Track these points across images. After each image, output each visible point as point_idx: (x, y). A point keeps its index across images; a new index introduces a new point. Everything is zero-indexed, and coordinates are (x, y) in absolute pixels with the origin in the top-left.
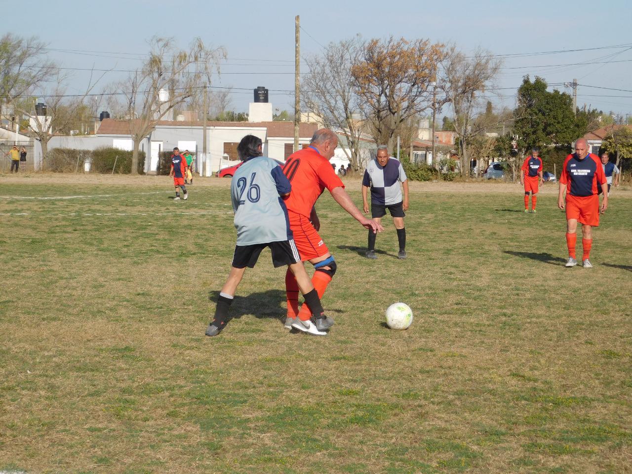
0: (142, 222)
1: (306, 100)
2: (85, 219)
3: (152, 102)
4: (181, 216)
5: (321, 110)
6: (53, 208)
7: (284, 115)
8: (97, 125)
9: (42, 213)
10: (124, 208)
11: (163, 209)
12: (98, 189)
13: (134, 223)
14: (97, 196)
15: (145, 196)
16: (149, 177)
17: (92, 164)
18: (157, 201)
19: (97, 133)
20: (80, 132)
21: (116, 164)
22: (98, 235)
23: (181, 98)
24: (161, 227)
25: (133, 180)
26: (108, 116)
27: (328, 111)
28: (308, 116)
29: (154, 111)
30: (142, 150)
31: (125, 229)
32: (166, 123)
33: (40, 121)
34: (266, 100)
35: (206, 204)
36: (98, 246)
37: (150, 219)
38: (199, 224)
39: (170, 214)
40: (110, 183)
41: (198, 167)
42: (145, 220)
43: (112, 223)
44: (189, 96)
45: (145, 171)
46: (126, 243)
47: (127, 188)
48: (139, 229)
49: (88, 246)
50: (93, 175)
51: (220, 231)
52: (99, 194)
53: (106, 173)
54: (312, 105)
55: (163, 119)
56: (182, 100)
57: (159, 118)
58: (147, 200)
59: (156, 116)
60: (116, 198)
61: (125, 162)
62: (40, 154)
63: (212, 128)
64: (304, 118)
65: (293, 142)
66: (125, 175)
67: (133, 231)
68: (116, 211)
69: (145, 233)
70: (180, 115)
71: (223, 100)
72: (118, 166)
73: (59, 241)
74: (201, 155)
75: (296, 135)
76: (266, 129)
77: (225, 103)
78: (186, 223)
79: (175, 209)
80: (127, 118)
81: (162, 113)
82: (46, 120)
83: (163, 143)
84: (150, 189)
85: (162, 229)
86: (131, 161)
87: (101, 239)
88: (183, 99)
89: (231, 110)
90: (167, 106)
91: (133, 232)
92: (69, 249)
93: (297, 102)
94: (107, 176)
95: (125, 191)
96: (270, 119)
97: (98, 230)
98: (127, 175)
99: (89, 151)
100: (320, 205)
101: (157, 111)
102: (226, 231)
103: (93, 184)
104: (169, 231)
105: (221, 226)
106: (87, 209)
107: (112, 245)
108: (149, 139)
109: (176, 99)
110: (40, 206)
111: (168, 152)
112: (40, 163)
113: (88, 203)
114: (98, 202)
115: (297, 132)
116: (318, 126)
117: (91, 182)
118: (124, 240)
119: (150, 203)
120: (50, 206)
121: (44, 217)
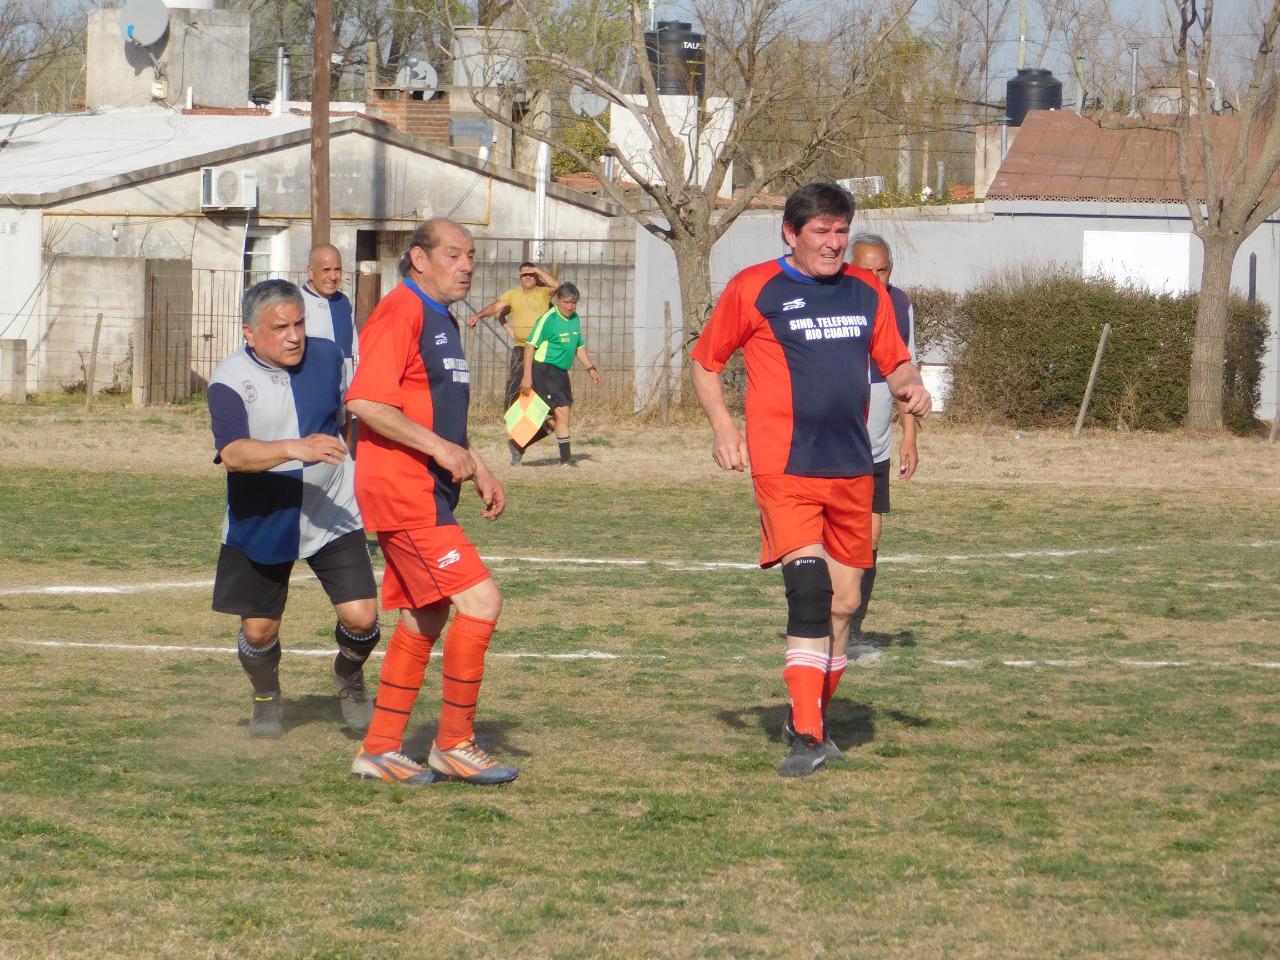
0: (1265, 708)
2: (944, 689)
6: (754, 623)
8: (992, 151)
9: (698, 651)
10: (1157, 628)
12: (999, 515)
13: (1224, 714)
14: (994, 557)
15: (1269, 556)
17: (956, 369)
19: (990, 196)
20: (892, 183)
21: (1099, 374)
22: (1017, 778)
25: (1200, 465)
26: (1052, 95)
30: (1246, 292)
31: (1173, 748)
33: (674, 124)
36: (1027, 846)
40: (1064, 483)
43: (1096, 713)
45: (1264, 412)
46: (1182, 831)
47: (1165, 509)
49: (967, 845)
50: (966, 436)
52: (1011, 545)
53: (1038, 425)
60: (1109, 566)
61: (1152, 362)
62: (667, 313)
66: (1150, 434)
67: (1221, 761)
68: (1112, 642)
72: (1110, 387)
73: (802, 816)
80: (1164, 105)
82: (703, 119)
86: (1186, 358)
87: (1039, 804)
91: (1217, 768)
92: (858, 855)
94: (1046, 440)
95: (1153, 528)
97: (1019, 753)
98: (1162, 439)
99: (942, 296)
103: (967, 486)
106: (950, 628)
107: (1106, 838)
110: (678, 611)
112: (666, 366)
113: (953, 598)
114: (1005, 593)
117: (957, 478)
118: (1173, 815)
120: (739, 612)
121: (709, 675)
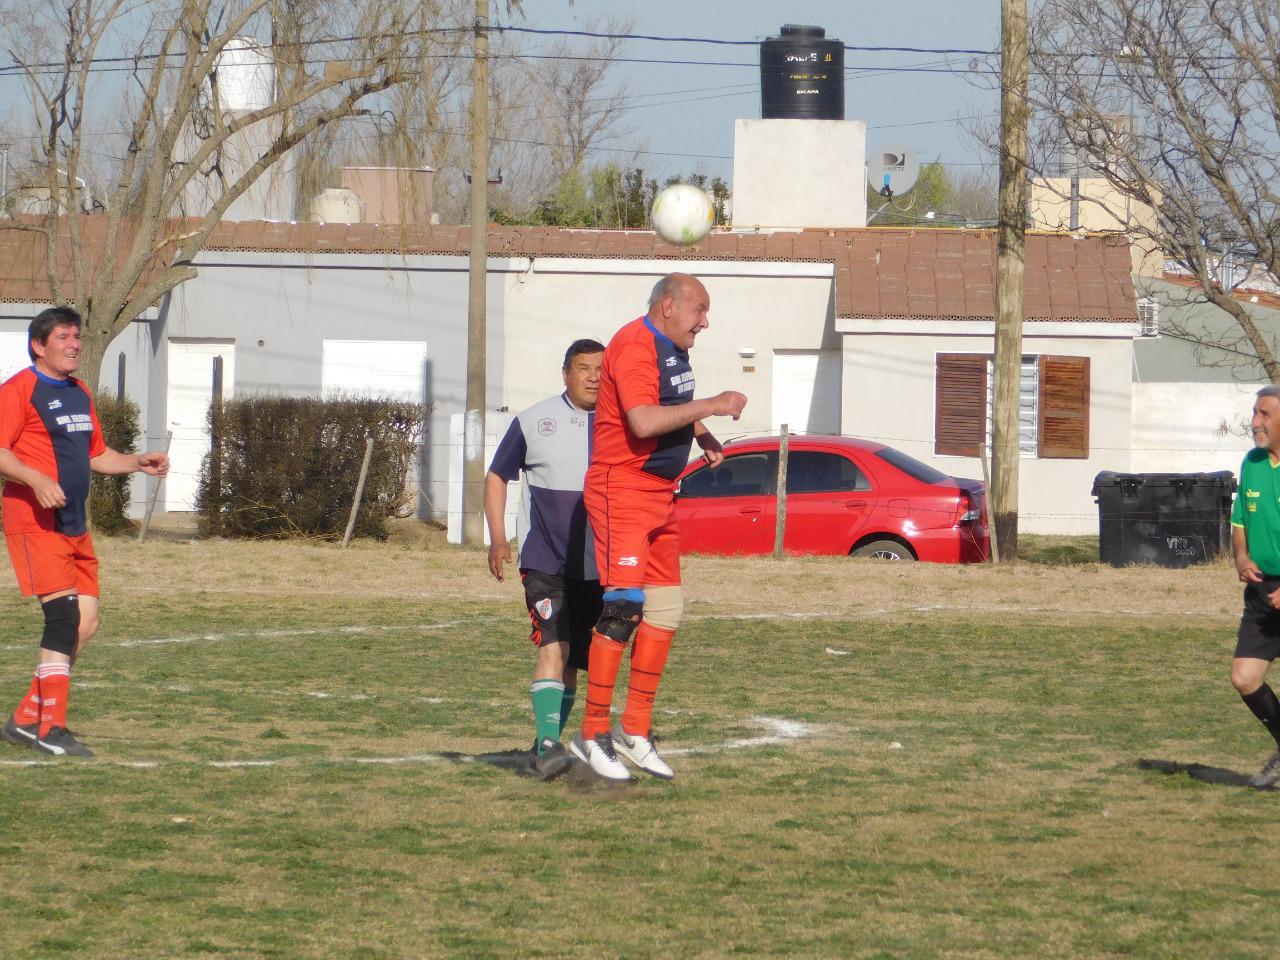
0: (134, 808)
1: (1066, 106)
3: (179, 118)
4: (352, 774)
5: (1153, 161)
7: (929, 187)
11: (248, 732)
13: (91, 813)
15: (138, 656)
16: (155, 546)
18: (213, 684)
23: (346, 90)
24: (241, 839)
27: (1193, 165)
28: (1075, 198)
29: (191, 167)
30: (114, 392)
31: (39, 846)
32: (255, 237)
34: (830, 106)
35: (494, 703)
37: (178, 795)
38: (461, 824)
39: (291, 762)
41: (436, 488)
42: (150, 795)
44: (386, 83)
45: (134, 512)
48: (119, 850)
51: (585, 862)
54: (1100, 136)
55: (237, 213)
56: (348, 109)
57: (218, 209)
58: (150, 680)
59: (196, 198)
63: (516, 263)
64: (1047, 209)
65: (986, 347)
67: (91, 861)
69: (155, 871)
70: (330, 192)
71: (576, 104)
74: (457, 421)
75: (1004, 306)
76: (828, 269)
77: (591, 121)
78: (384, 813)
79: (315, 734)
80: (35, 206)
81: (232, 179)
83: (238, 349)
84: (164, 615)
85: (253, 852)
88: (354, 96)
89: (625, 164)
90: (262, 137)
91: (84, 867)
93: (1012, 118)
96: (855, 215)
100: (1149, 713)
101: (206, 166)
102: (615, 862)
104: (292, 863)
105: (590, 835)
108: (156, 328)
109: (315, 100)
111: (263, 406)
115: (1009, 289)
116: (1135, 252)
118: (40, 913)
119: (171, 698)
